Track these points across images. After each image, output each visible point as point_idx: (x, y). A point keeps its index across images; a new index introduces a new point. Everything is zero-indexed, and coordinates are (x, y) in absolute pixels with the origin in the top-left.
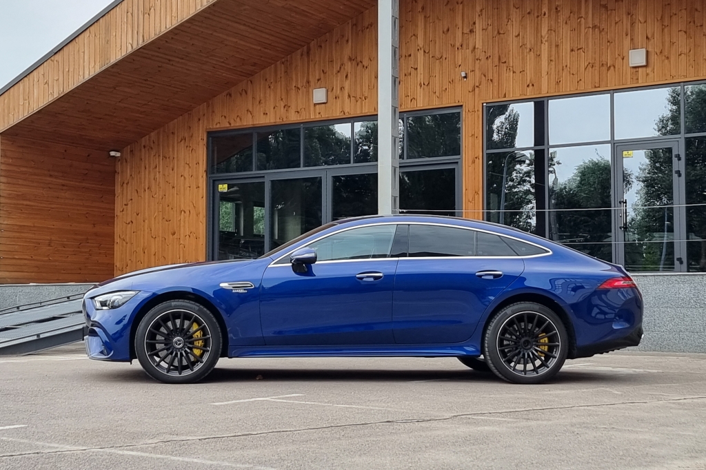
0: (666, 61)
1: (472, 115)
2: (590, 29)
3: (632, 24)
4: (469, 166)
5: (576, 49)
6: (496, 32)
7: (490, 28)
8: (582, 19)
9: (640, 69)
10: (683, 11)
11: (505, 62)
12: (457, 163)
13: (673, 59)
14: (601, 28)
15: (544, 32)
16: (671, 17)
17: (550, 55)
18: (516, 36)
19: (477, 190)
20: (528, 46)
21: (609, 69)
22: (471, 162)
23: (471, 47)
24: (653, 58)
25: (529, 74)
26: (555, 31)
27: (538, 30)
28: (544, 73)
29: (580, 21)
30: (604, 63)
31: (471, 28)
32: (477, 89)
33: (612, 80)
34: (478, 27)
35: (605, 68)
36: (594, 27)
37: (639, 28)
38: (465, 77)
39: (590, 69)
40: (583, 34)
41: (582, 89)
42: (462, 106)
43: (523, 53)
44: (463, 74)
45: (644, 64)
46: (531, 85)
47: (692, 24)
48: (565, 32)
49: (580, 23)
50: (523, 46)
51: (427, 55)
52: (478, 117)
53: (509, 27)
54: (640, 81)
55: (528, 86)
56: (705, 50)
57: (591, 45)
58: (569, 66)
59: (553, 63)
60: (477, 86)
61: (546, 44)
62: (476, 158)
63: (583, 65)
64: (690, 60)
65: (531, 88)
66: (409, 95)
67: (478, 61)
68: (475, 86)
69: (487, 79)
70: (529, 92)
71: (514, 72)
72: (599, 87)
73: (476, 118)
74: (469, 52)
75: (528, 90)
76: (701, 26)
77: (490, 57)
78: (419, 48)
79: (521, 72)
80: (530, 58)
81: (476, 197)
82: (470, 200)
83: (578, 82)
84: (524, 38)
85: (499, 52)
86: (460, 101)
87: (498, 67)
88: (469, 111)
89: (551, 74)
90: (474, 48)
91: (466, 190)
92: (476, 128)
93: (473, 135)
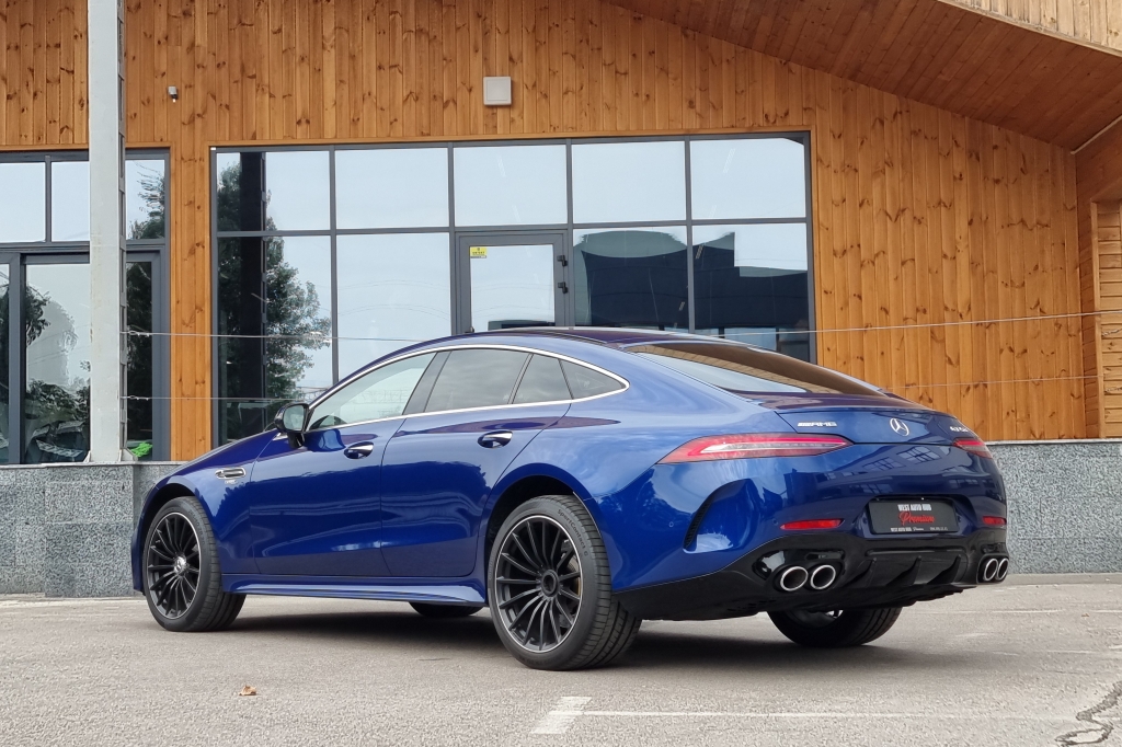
0: (544, 100)
1: (189, 166)
2: (413, 35)
3: (486, 33)
4: (183, 260)
5: (387, 67)
6: (235, 21)
7: (223, 12)
8: (398, 16)
9: (500, 112)
10: (570, 21)
11: (254, 77)
12: (157, 252)
13: (553, 99)
14: (431, 35)
15: (328, 29)
16: (550, 28)
17: (339, 73)
18: (275, 33)
19: (198, 303)
20: (298, 51)
21: (445, 105)
22: (186, 251)
23: (186, 42)
24: (524, 94)
25: (300, 105)
26: (348, 31)
27: (315, 26)
28: (329, 103)
29: (394, 19)
30: (437, 94)
31: (185, 8)
32: (198, 122)
33: (451, 123)
34: (199, 9)
35: (438, 105)
36: (419, 32)
37: (497, 40)
38: (175, 97)
39: (413, 103)
40: (399, 42)
41: (398, 134)
42: (168, 148)
43: (288, 63)
44: (172, 91)
45: (509, 102)
46: (304, 121)
47: (584, 43)
48: (367, 34)
49: (393, 24)
50: (288, 50)
52: (202, 170)
53: (262, 15)
54: (500, 130)
55: (299, 122)
56: (605, 89)
57: (413, 62)
58: (374, 93)
59: (346, 87)
60: (199, 115)
61: (333, 51)
62: (198, 245)
63: (400, 95)
64: (581, 103)
65: (304, 125)
66: (57, 119)
67: (201, 70)
68: (193, 113)
69: (218, 104)
70: (301, 135)
71: (271, 96)
72: (429, 135)
73: (198, 173)
74: (181, 50)
75: (299, 129)
76: (599, 49)
77: (224, 63)
78: (76, 33)
79: (284, 97)
80: (302, 74)
81: (198, 315)
82: (187, 322)
83: (391, 123)
84: (289, 36)
85: (241, 57)
86: (165, 139)
87: (240, 84)
88: (182, 159)
89: (341, 106)
90: (192, 45)
91: (178, 303)
92: (197, 191)
93: (191, 203)
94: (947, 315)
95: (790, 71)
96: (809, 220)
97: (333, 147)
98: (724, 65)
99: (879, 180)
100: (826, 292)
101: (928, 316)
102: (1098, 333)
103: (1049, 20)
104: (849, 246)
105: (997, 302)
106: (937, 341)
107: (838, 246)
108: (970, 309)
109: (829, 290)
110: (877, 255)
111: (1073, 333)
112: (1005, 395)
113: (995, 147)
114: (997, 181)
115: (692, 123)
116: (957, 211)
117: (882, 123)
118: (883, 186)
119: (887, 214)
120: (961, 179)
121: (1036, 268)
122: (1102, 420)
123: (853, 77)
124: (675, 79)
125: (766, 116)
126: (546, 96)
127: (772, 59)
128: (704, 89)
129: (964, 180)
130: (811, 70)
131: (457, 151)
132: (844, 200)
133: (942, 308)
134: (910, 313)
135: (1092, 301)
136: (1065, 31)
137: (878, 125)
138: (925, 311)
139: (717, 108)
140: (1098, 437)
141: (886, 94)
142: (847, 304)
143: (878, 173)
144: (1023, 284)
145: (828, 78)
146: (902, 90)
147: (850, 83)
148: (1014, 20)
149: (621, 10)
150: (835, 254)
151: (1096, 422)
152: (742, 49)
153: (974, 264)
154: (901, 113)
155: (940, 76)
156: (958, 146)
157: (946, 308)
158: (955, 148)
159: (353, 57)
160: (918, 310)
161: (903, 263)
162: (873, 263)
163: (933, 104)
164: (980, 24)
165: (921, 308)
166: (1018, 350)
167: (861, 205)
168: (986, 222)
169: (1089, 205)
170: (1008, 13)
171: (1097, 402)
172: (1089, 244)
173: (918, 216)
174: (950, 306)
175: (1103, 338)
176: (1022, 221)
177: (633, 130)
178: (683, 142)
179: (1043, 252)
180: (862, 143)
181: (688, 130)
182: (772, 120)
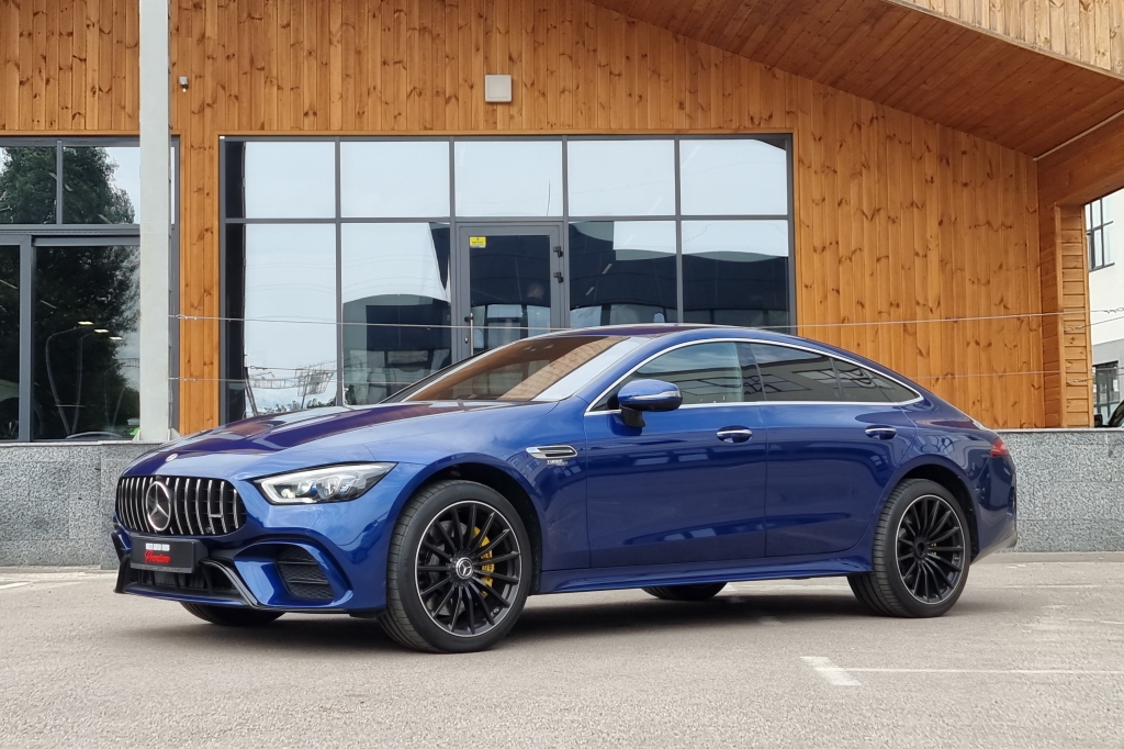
0: (542, 98)
1: (199, 154)
2: (417, 33)
3: (487, 33)
4: (192, 244)
5: (391, 63)
6: (245, 15)
7: (233, 6)
8: (402, 14)
9: (499, 108)
10: (567, 23)
11: (263, 69)
13: (550, 97)
14: (435, 34)
15: (336, 25)
16: (548, 30)
17: (345, 67)
18: (284, 27)
19: (207, 287)
20: (306, 45)
21: (448, 101)
22: (195, 236)
23: (196, 33)
24: (523, 92)
25: (307, 97)
26: (354, 28)
27: (323, 21)
28: (335, 97)
29: (398, 17)
30: (439, 90)
32: (208, 111)
33: (453, 117)
35: (441, 100)
36: (423, 30)
37: (497, 40)
38: (186, 86)
39: (416, 97)
40: (403, 39)
41: (402, 128)
42: (179, 136)
43: (296, 57)
44: (183, 81)
45: (509, 99)
46: (311, 113)
47: (580, 45)
48: (372, 31)
49: (398, 21)
50: (296, 44)
51: (106, 37)
52: (212, 158)
53: (271, 9)
54: (499, 126)
55: (306, 114)
56: (601, 89)
57: (416, 58)
58: (379, 87)
59: (352, 81)
60: (208, 105)
61: (339, 46)
62: (207, 230)
63: (404, 89)
64: (577, 102)
65: (311, 117)
66: (70, 106)
67: (211, 61)
68: (203, 103)
69: (228, 94)
70: (308, 125)
71: (279, 88)
72: (431, 129)
73: (208, 162)
74: (192, 42)
75: (306, 120)
76: (595, 51)
77: (234, 55)
78: (89, 22)
79: (292, 89)
80: (309, 67)
81: (207, 299)
82: (196, 305)
83: (395, 117)
84: (297, 30)
85: (250, 49)
86: (175, 127)
87: (249, 76)
88: (192, 146)
89: (347, 99)
90: (203, 37)
91: (187, 285)
92: (206, 178)
93: (200, 190)
94: (919, 310)
95: (774, 76)
96: (791, 217)
97: (338, 138)
98: (713, 69)
99: (856, 181)
100: (806, 286)
101: (901, 310)
102: (1061, 329)
103: (1043, 39)
104: (828, 243)
105: (964, 298)
106: (909, 334)
107: (818, 243)
108: (939, 304)
109: (809, 284)
110: (854, 252)
111: (1034, 327)
112: (971, 386)
113: (964, 153)
114: (965, 185)
115: (682, 123)
116: (928, 212)
117: (859, 127)
118: (860, 187)
119: (864, 214)
120: (932, 182)
121: (1001, 267)
122: (1064, 410)
123: (833, 84)
124: (667, 81)
125: (752, 119)
126: (544, 94)
127: (758, 64)
128: (693, 92)
129: (935, 183)
130: (794, 76)
131: (457, 144)
132: (824, 200)
133: (914, 303)
134: (884, 306)
135: (1055, 298)
136: (1058, 50)
137: (856, 129)
138: (898, 306)
139: (705, 109)
140: (1059, 426)
141: (863, 101)
142: (825, 297)
143: (856, 174)
144: (989, 282)
145: (810, 83)
146: (880, 97)
147: (830, 89)
148: (1011, 39)
149: (616, 15)
150: (815, 250)
151: (1058, 411)
152: (730, 54)
153: (943, 262)
154: (877, 118)
155: (923, 86)
156: (929, 150)
157: (918, 303)
158: (926, 153)
159: (358, 52)
160: (891, 304)
161: (878, 260)
162: (851, 259)
163: (907, 111)
164: (978, 41)
165: (894, 303)
166: (983, 343)
167: (839, 205)
168: (955, 223)
169: (1052, 209)
170: (1006, 32)
171: (1059, 393)
172: (1053, 244)
173: (892, 215)
174: (921, 302)
175: (1065, 333)
176: (988, 223)
177: (626, 128)
178: (673, 141)
179: (1006, 252)
180: (841, 146)
181: (678, 130)
182: (756, 122)
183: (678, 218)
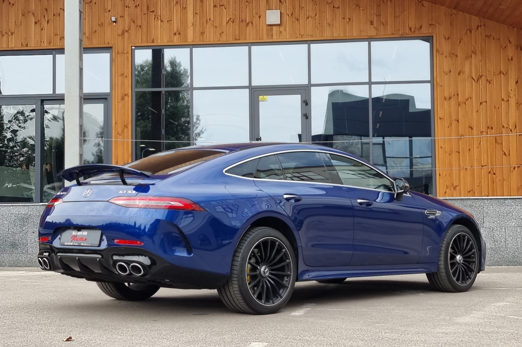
0: (296, 22)
1: (121, 56)
4: (118, 102)
5: (218, 6)
9: (274, 28)
11: (153, 11)
12: (106, 99)
13: (301, 21)
17: (195, 9)
19: (126, 124)
21: (247, 25)
22: (120, 98)
24: (286, 19)
25: (176, 25)
28: (190, 24)
30: (243, 19)
32: (126, 34)
33: (251, 36)
35: (244, 24)
38: (115, 22)
39: (231, 24)
41: (224, 40)
42: (112, 47)
43: (170, 5)
44: (113, 19)
45: (279, 23)
46: (177, 33)
52: (128, 58)
54: (274, 37)
55: (175, 34)
56: (328, 16)
57: (231, 3)
58: (212, 19)
59: (198, 16)
60: (126, 31)
62: (126, 95)
63: (225, 20)
64: (315, 23)
65: (178, 36)
66: (59, 34)
67: (127, 9)
68: (124, 30)
69: (136, 25)
70: (176, 40)
71: (161, 21)
72: (239, 40)
73: (126, 60)
75: (175, 37)
77: (139, 5)
79: (168, 21)
80: (177, 10)
81: (125, 130)
82: (120, 133)
83: (220, 34)
85: (147, 2)
86: (110, 43)
87: (146, 15)
88: (118, 52)
89: (196, 25)
91: (116, 123)
92: (125, 68)
93: (122, 75)
94: (504, 130)
95: (423, 5)
96: (432, 82)
97: (192, 46)
98: (389, 2)
99: (469, 61)
100: (440, 118)
101: (493, 130)
104: (452, 95)
106: (498, 143)
107: (447, 95)
108: (516, 127)
109: (442, 117)
110: (467, 99)
115: (373, 32)
116: (510, 77)
117: (471, 31)
118: (471, 64)
119: (473, 78)
120: (512, 60)
123: (456, 8)
124: (364, 10)
125: (410, 28)
126: (298, 20)
128: (379, 15)
129: (514, 61)
130: (434, 5)
131: (253, 47)
132: (450, 71)
133: (501, 126)
134: (484, 129)
137: (468, 31)
138: (492, 128)
139: (385, 24)
141: (473, 17)
142: (451, 124)
143: (468, 57)
145: (443, 8)
146: (480, 14)
147: (454, 11)
150: (445, 99)
153: (518, 104)
154: (480, 26)
156: (510, 43)
157: (503, 127)
158: (509, 43)
159: (202, 1)
160: (488, 128)
161: (481, 104)
162: (465, 104)
163: (497, 22)
165: (490, 127)
167: (459, 74)
173: (489, 79)
174: (505, 126)
177: (342, 36)
178: (367, 42)
180: (460, 42)
181: (370, 36)
182: (413, 31)
183: (370, 83)
